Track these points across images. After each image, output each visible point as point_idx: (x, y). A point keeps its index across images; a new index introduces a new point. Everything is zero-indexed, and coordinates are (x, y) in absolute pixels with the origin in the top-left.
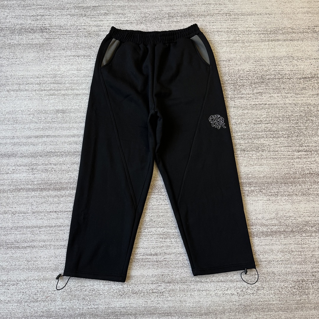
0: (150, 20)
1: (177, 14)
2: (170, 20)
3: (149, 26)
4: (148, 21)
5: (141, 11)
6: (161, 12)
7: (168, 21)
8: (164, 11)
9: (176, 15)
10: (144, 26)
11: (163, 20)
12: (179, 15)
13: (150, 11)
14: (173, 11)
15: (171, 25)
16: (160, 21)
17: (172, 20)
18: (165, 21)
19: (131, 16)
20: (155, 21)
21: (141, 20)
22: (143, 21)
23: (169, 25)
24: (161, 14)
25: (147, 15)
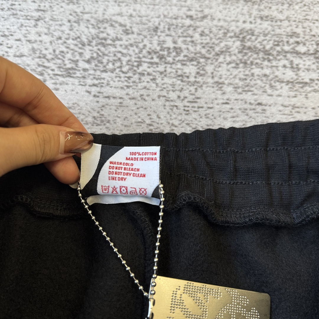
0: (125, 60)
1: (292, 41)
2: (257, 71)
3: (118, 93)
4: (110, 66)
5: (78, 10)
6: (198, 24)
7: (241, 72)
8: (213, 19)
9: (286, 48)
10: (81, 90)
11: (209, 69)
12: (302, 49)
13: (131, 11)
14: (266, 25)
15: (264, 99)
16: (191, 69)
17: (267, 71)
18: (223, 71)
19: (12, 29)
20: (161, 68)
21: (69, 56)
22: (82, 65)
23: (248, 97)
24: (197, 36)
25: (110, 31)
